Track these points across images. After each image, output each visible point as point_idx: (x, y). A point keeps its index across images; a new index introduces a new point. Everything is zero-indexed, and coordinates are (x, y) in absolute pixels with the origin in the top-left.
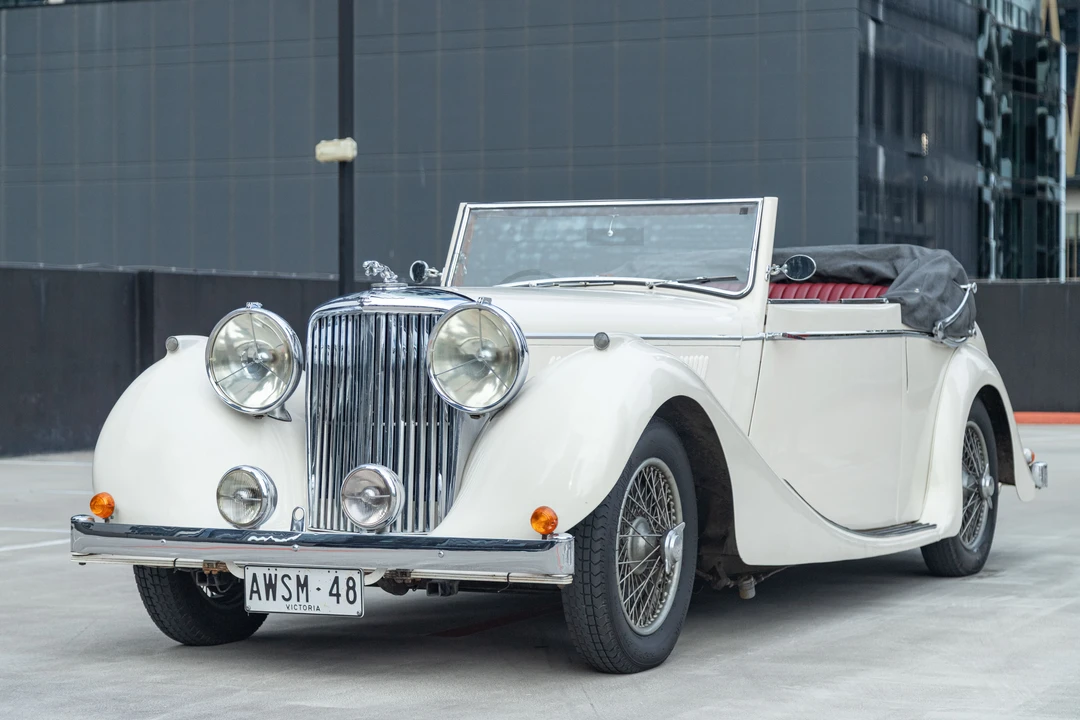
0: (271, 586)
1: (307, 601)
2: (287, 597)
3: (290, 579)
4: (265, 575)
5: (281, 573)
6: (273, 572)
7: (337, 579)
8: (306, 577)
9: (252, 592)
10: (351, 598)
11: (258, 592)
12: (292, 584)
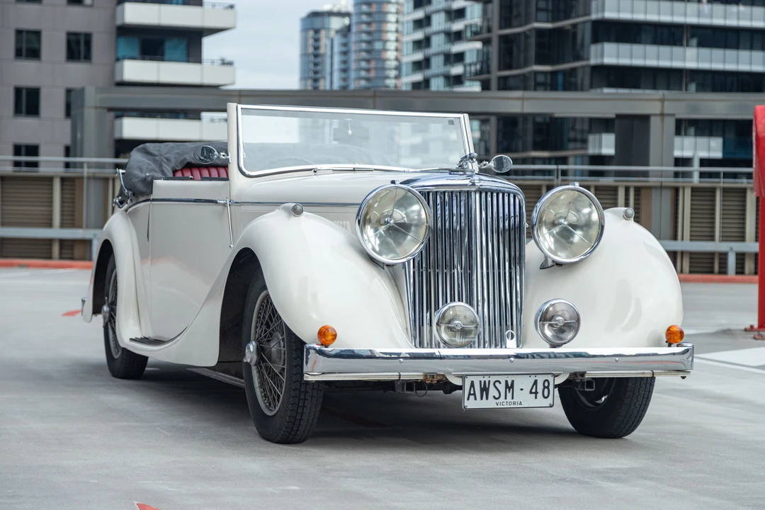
0: (485, 390)
1: (513, 398)
2: (497, 396)
3: (500, 383)
4: (480, 381)
5: (493, 379)
6: (487, 379)
7: (535, 383)
8: (513, 382)
9: (470, 394)
10: (546, 395)
11: (474, 394)
12: (502, 387)
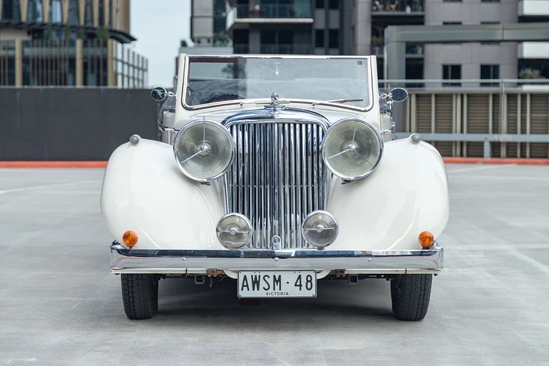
0: (256, 282)
1: (280, 289)
2: (267, 288)
3: (269, 277)
4: (252, 276)
5: (262, 274)
6: (257, 274)
7: (300, 277)
8: (280, 277)
9: (243, 286)
10: (309, 287)
11: (247, 286)
12: (271, 281)
